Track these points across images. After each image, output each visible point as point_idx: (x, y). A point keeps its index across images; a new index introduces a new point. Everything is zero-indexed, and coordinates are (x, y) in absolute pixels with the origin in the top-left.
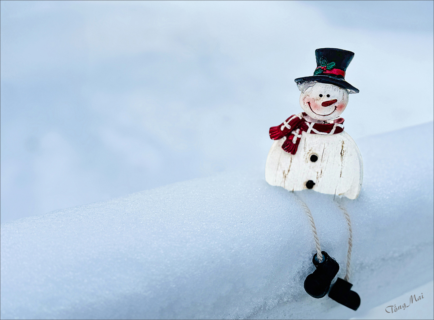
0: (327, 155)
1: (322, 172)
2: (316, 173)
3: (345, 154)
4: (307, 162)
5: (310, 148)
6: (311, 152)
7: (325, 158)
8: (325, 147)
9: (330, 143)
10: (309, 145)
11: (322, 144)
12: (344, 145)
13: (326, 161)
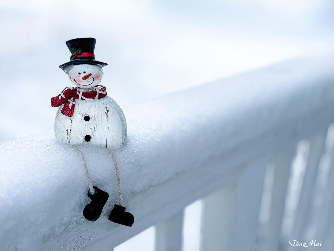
0: (96, 115)
1: (95, 128)
2: (91, 129)
3: (109, 113)
4: (83, 122)
5: (83, 111)
6: (84, 114)
7: (95, 117)
8: (94, 110)
9: (96, 106)
10: (82, 109)
11: (91, 107)
12: (107, 107)
13: (96, 120)
